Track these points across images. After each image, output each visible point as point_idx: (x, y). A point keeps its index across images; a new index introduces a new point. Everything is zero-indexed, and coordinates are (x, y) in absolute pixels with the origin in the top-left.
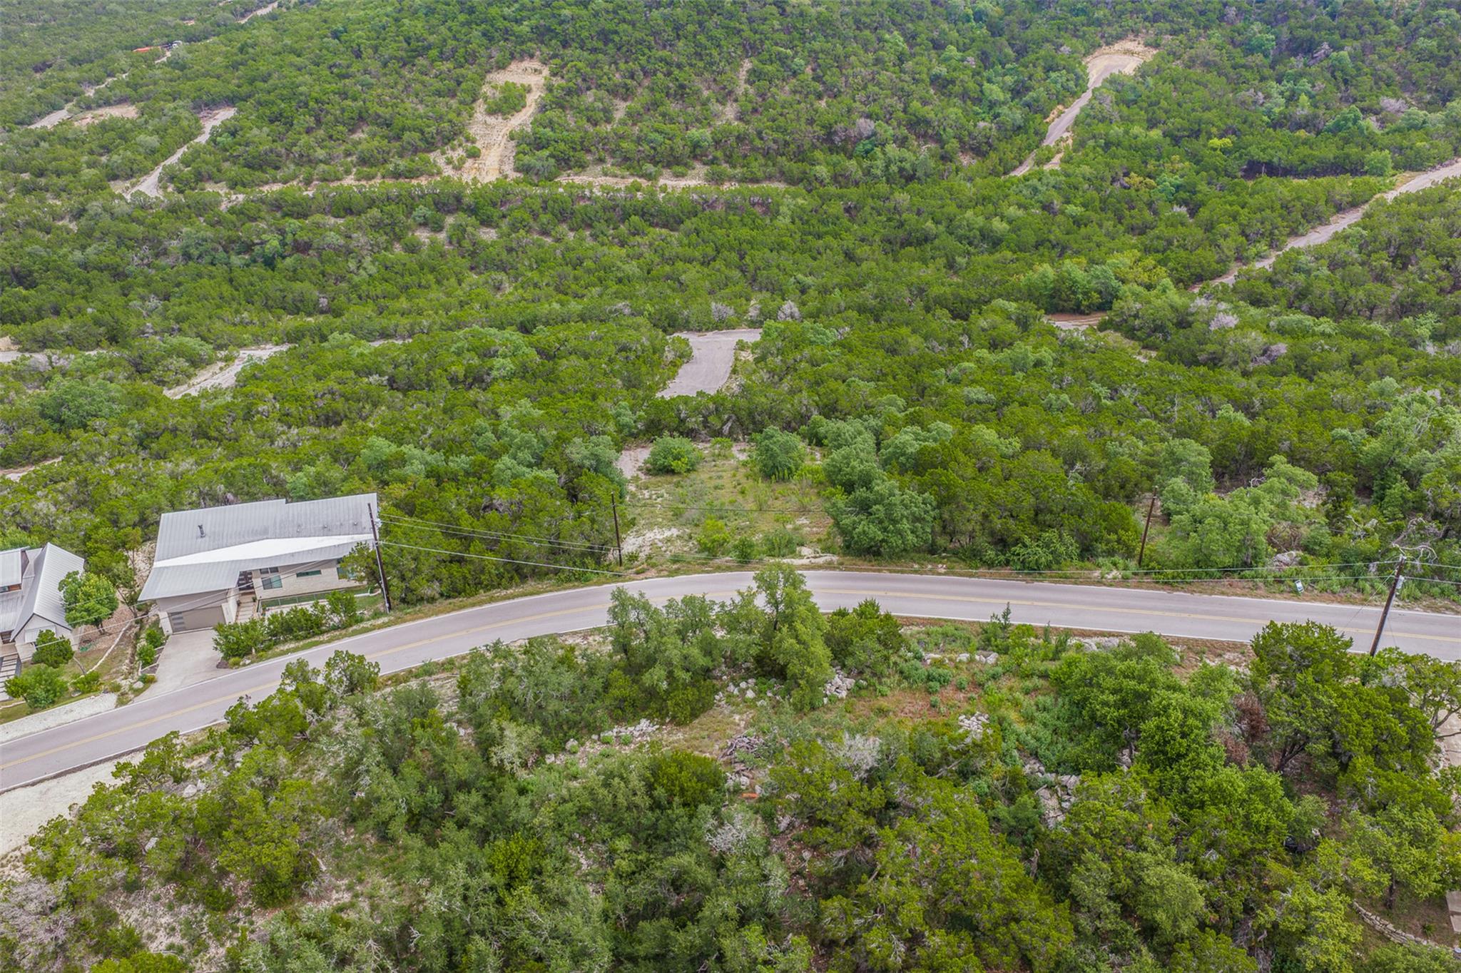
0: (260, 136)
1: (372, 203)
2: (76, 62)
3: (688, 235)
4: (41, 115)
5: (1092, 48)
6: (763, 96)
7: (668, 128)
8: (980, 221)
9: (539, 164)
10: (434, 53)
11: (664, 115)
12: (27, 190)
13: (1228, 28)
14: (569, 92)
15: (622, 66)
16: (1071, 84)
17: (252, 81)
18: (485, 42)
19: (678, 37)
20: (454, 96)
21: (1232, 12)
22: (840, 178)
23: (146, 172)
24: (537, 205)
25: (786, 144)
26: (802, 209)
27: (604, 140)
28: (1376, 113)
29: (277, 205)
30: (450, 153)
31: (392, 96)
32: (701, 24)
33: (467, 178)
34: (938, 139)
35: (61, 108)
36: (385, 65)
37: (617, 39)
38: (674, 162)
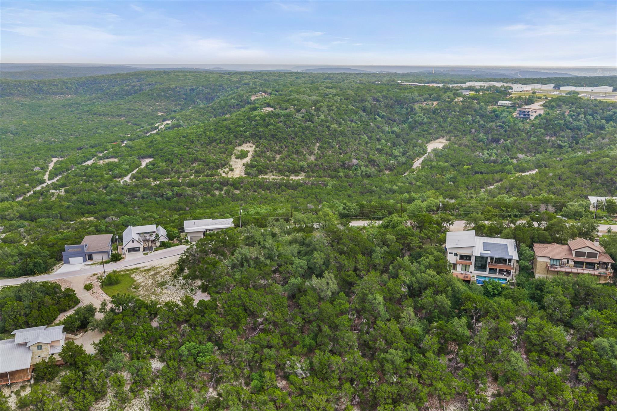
0: (163, 165)
1: (201, 183)
2: (92, 147)
3: (299, 191)
4: (85, 162)
5: (429, 141)
6: (323, 153)
7: (293, 162)
8: (390, 186)
9: (253, 172)
10: (218, 141)
11: (292, 159)
12: (86, 181)
13: (473, 135)
14: (262, 152)
15: (278, 144)
16: (421, 151)
17: (157, 151)
18: (235, 138)
19: (296, 137)
20: (225, 154)
21: (473, 130)
22: (347, 176)
23: (125, 176)
24: (253, 183)
25: (330, 167)
26: (335, 184)
27: (273, 166)
28: (516, 158)
29: (170, 184)
30: (224, 170)
31: (205, 154)
32: (303, 133)
33: (230, 176)
34: (378, 166)
35: (91, 160)
36: (202, 145)
37: (277, 137)
38: (295, 172)
